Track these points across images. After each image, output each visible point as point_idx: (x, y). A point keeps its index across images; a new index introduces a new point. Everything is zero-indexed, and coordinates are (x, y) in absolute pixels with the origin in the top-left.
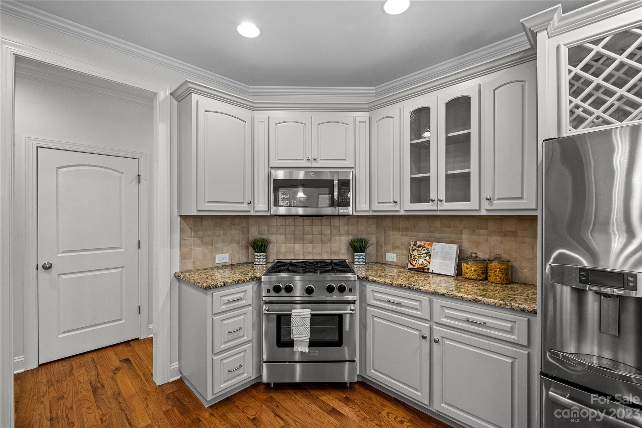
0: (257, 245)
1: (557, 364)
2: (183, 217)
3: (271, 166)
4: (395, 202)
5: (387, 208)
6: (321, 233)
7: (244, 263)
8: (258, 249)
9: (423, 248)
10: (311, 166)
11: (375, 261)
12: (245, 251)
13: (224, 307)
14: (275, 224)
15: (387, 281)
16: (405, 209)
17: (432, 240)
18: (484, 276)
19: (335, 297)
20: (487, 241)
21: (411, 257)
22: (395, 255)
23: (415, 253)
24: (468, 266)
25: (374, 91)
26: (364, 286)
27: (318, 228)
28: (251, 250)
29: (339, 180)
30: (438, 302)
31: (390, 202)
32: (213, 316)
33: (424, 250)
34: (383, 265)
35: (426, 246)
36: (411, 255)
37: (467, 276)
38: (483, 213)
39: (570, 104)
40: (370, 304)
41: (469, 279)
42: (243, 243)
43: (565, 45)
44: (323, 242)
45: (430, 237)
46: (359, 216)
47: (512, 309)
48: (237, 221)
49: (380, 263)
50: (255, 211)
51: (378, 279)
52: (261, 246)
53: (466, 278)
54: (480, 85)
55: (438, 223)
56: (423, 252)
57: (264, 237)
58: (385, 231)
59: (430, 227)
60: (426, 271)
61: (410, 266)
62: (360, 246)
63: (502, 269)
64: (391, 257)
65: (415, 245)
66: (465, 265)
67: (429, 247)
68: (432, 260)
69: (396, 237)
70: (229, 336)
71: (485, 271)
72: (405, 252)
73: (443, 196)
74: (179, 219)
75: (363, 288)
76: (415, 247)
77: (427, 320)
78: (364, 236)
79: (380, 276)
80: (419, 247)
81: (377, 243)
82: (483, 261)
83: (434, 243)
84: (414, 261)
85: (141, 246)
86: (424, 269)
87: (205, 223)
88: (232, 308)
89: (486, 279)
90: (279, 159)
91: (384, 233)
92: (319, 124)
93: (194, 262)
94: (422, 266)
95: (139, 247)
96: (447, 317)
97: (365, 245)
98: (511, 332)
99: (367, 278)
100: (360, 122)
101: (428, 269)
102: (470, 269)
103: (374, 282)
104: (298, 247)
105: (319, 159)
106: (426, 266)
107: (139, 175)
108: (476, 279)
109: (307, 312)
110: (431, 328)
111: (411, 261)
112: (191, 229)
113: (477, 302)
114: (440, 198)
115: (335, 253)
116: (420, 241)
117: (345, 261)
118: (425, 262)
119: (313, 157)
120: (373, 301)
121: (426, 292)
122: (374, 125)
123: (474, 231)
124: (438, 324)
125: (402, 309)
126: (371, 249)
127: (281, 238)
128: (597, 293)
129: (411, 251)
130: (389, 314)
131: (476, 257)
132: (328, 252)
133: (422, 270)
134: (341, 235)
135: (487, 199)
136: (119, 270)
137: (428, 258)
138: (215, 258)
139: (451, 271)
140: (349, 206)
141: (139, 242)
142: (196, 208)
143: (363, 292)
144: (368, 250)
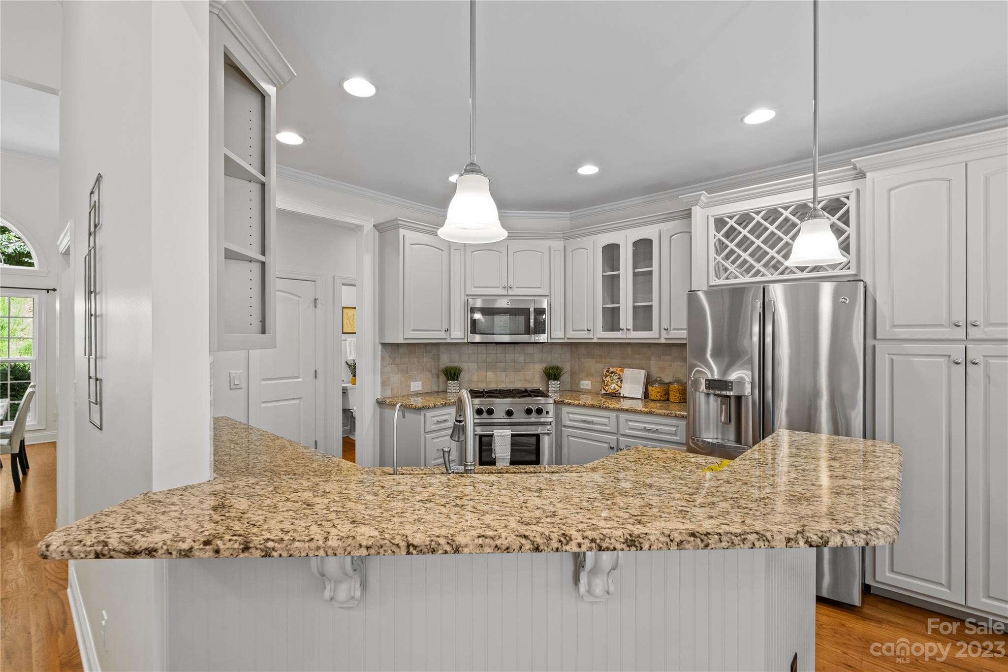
0: (450, 373)
1: (695, 447)
2: (384, 345)
3: (467, 294)
4: (589, 330)
5: (581, 336)
6: (514, 361)
7: (435, 392)
8: (451, 378)
9: (615, 374)
10: (506, 294)
11: (570, 390)
12: (436, 379)
13: (434, 427)
14: (466, 352)
15: (581, 402)
16: (598, 337)
17: (623, 367)
18: (666, 397)
19: (533, 418)
20: (671, 366)
21: (604, 383)
22: (589, 382)
23: (608, 379)
24: (653, 389)
25: (568, 216)
26: (559, 410)
27: (511, 355)
28: (442, 378)
29: (534, 308)
30: (623, 416)
31: (584, 330)
32: (425, 434)
33: (616, 376)
34: (578, 393)
35: (618, 372)
36: (604, 381)
37: (652, 397)
38: (663, 341)
39: (715, 261)
40: (565, 425)
41: (653, 400)
42: (434, 371)
43: (712, 216)
44: (516, 370)
45: (623, 364)
46: (553, 343)
47: (676, 416)
48: (429, 348)
49: (575, 391)
50: (452, 339)
51: (573, 401)
52: (455, 374)
53: (652, 400)
54: (660, 231)
55: (629, 350)
56: (615, 377)
57: (455, 365)
58: (579, 358)
59: (623, 354)
60: (618, 395)
61: (603, 392)
62: (555, 373)
63: (680, 390)
64: (586, 384)
65: (608, 371)
66: (651, 387)
67: (621, 373)
68: (623, 385)
69: (592, 365)
70: (438, 454)
71: (667, 393)
72: (599, 379)
73: (630, 326)
74: (380, 347)
75: (559, 411)
76: (608, 374)
77: (615, 433)
78: (559, 364)
79: (575, 399)
80: (612, 373)
81: (571, 371)
82: (667, 384)
83: (625, 369)
84: (607, 386)
85: (318, 376)
86: (615, 394)
87: (402, 350)
88: (440, 428)
89: (668, 400)
90: (475, 287)
91: (579, 361)
92: (514, 253)
93: (392, 390)
94: (614, 391)
95: (316, 377)
96: (630, 429)
97: (560, 373)
98: (675, 434)
99: (562, 401)
100: (555, 251)
101: (620, 393)
102: (654, 390)
103: (569, 404)
104: (490, 375)
105: (515, 287)
106: (618, 391)
107: (315, 299)
108: (659, 400)
109: (508, 432)
110: (617, 440)
111: (604, 387)
112: (390, 356)
113: (651, 413)
114: (628, 328)
115: (529, 381)
116: (613, 367)
117: (539, 389)
118: (617, 387)
119: (509, 285)
120: (568, 422)
121: (614, 410)
122: (569, 254)
123: (660, 357)
124: (623, 435)
125: (594, 426)
126: (566, 377)
127: (473, 366)
128: (714, 395)
129: (604, 377)
130: (583, 432)
131: (661, 380)
132: (521, 380)
133: (615, 395)
134: (534, 363)
135: (665, 329)
136: (297, 401)
137: (619, 383)
138: (410, 386)
139: (639, 394)
140: (545, 333)
141: (316, 371)
142: (402, 336)
143: (559, 414)
144: (562, 378)
